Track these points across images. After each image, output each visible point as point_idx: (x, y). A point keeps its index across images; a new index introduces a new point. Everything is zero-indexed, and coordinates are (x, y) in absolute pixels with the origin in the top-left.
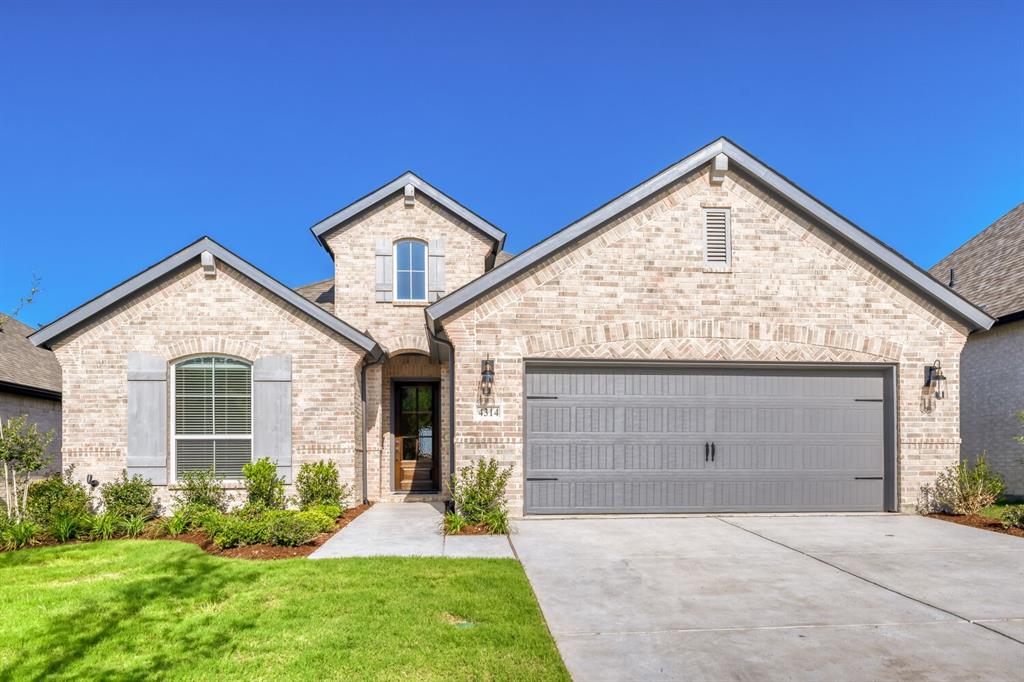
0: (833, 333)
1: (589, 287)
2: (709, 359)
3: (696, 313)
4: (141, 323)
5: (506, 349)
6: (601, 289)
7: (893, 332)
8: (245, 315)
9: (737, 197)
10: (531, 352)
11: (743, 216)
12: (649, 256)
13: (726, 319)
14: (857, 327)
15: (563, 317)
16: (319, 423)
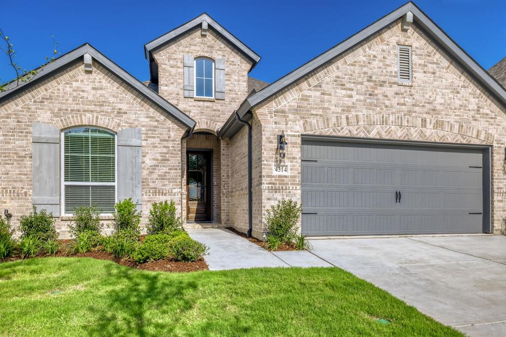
0: (462, 126)
1: (338, 91)
2: (401, 139)
3: (394, 110)
4: (41, 102)
5: (292, 128)
6: (344, 92)
7: (491, 127)
8: (111, 99)
9: (416, 41)
10: (305, 131)
11: (418, 52)
12: (370, 73)
13: (409, 115)
14: (474, 123)
15: (324, 108)
16: (159, 175)
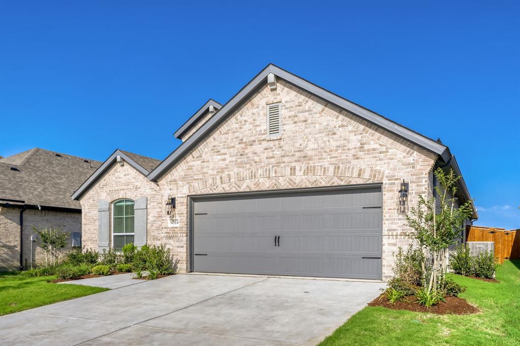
0: (339, 168)
1: (214, 157)
2: (270, 189)
3: (263, 164)
4: (103, 188)
5: (181, 191)
6: (219, 157)
7: (379, 162)
8: (133, 180)
9: (285, 95)
10: (190, 193)
11: (288, 105)
12: (241, 136)
13: (278, 166)
15: (203, 173)
16: (156, 227)
